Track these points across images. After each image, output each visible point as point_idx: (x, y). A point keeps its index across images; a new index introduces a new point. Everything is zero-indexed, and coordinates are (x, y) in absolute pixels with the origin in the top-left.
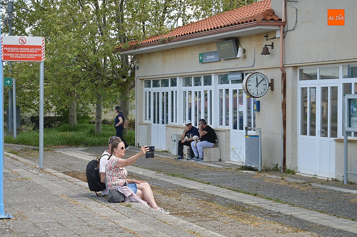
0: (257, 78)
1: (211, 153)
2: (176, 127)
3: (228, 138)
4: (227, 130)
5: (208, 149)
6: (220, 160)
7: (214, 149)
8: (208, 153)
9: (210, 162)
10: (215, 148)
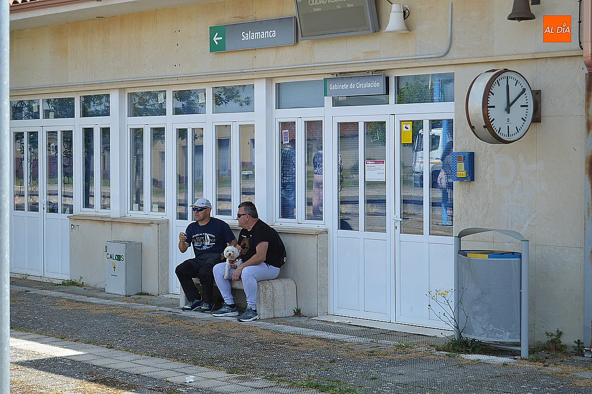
0: (508, 86)
1: (275, 294)
2: (112, 222)
3: (323, 253)
4: (321, 233)
5: (268, 284)
6: (298, 313)
7: (280, 283)
8: (269, 293)
9: (274, 319)
10: (285, 282)
